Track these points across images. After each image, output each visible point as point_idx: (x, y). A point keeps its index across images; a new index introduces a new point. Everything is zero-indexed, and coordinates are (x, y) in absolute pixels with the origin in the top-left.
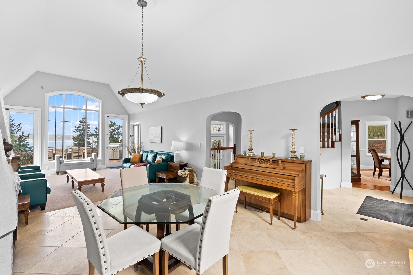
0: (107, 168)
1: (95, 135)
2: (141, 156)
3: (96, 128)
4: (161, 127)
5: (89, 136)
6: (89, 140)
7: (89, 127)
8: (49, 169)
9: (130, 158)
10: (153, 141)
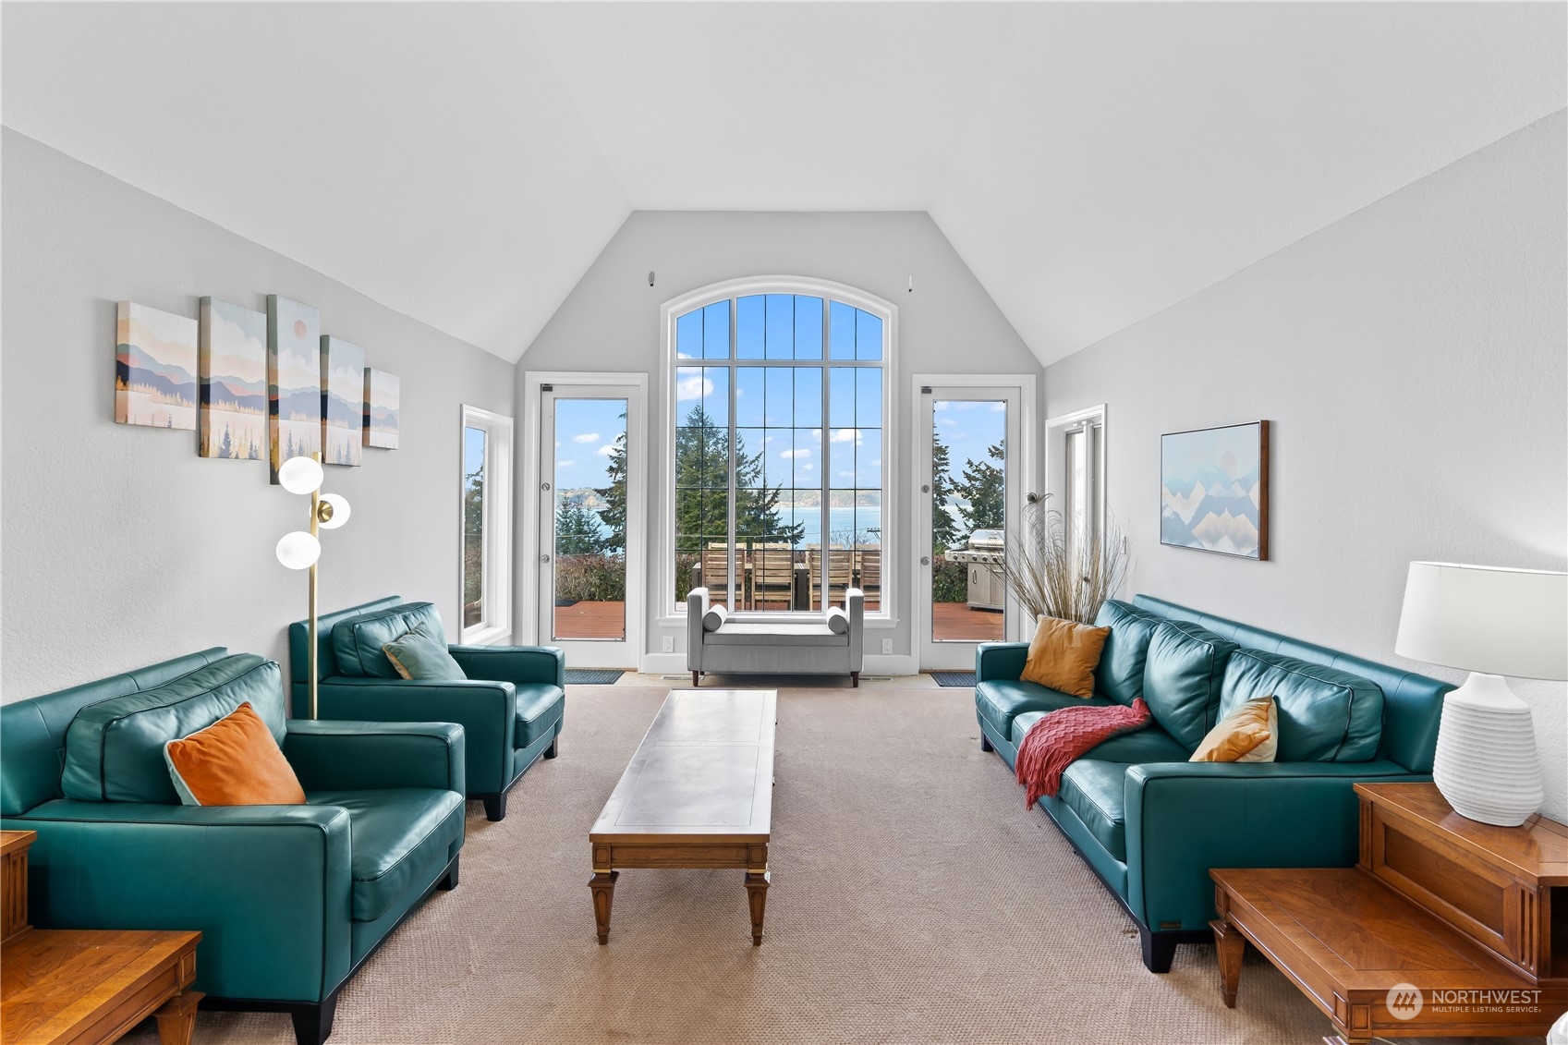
0: (922, 672)
1: (965, 490)
2: (1102, 643)
3: (968, 463)
4: (1266, 428)
5: (946, 492)
6: (946, 508)
7: (945, 459)
8: (674, 651)
9: (1025, 649)
10: (1194, 539)
